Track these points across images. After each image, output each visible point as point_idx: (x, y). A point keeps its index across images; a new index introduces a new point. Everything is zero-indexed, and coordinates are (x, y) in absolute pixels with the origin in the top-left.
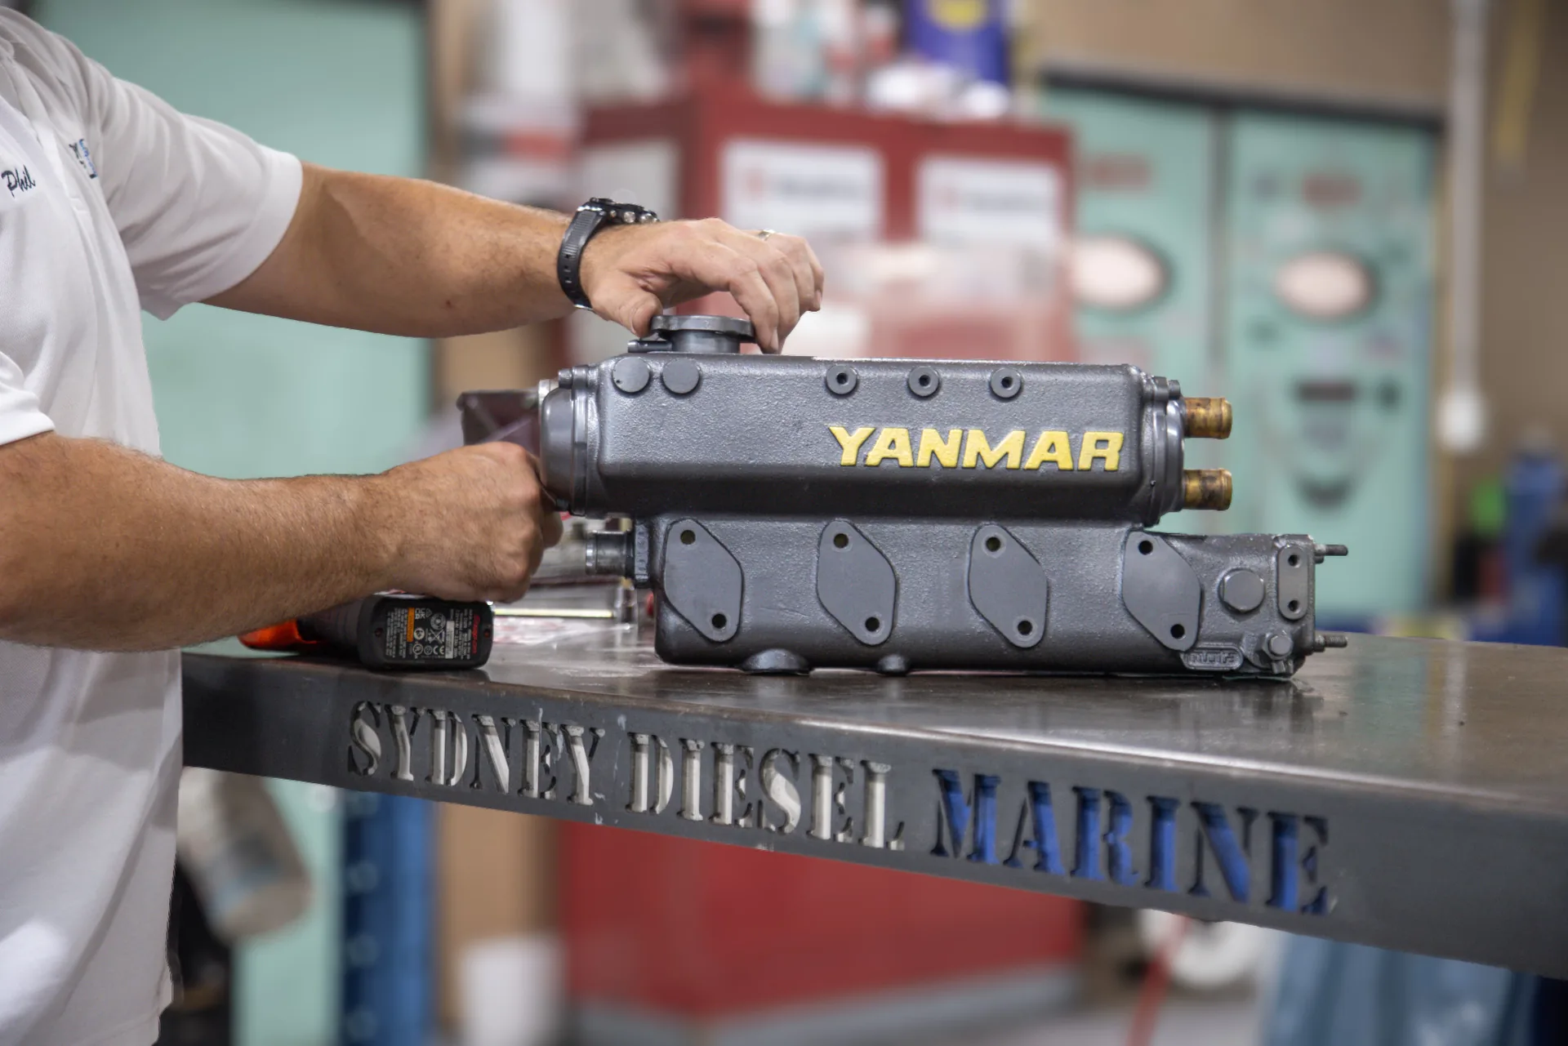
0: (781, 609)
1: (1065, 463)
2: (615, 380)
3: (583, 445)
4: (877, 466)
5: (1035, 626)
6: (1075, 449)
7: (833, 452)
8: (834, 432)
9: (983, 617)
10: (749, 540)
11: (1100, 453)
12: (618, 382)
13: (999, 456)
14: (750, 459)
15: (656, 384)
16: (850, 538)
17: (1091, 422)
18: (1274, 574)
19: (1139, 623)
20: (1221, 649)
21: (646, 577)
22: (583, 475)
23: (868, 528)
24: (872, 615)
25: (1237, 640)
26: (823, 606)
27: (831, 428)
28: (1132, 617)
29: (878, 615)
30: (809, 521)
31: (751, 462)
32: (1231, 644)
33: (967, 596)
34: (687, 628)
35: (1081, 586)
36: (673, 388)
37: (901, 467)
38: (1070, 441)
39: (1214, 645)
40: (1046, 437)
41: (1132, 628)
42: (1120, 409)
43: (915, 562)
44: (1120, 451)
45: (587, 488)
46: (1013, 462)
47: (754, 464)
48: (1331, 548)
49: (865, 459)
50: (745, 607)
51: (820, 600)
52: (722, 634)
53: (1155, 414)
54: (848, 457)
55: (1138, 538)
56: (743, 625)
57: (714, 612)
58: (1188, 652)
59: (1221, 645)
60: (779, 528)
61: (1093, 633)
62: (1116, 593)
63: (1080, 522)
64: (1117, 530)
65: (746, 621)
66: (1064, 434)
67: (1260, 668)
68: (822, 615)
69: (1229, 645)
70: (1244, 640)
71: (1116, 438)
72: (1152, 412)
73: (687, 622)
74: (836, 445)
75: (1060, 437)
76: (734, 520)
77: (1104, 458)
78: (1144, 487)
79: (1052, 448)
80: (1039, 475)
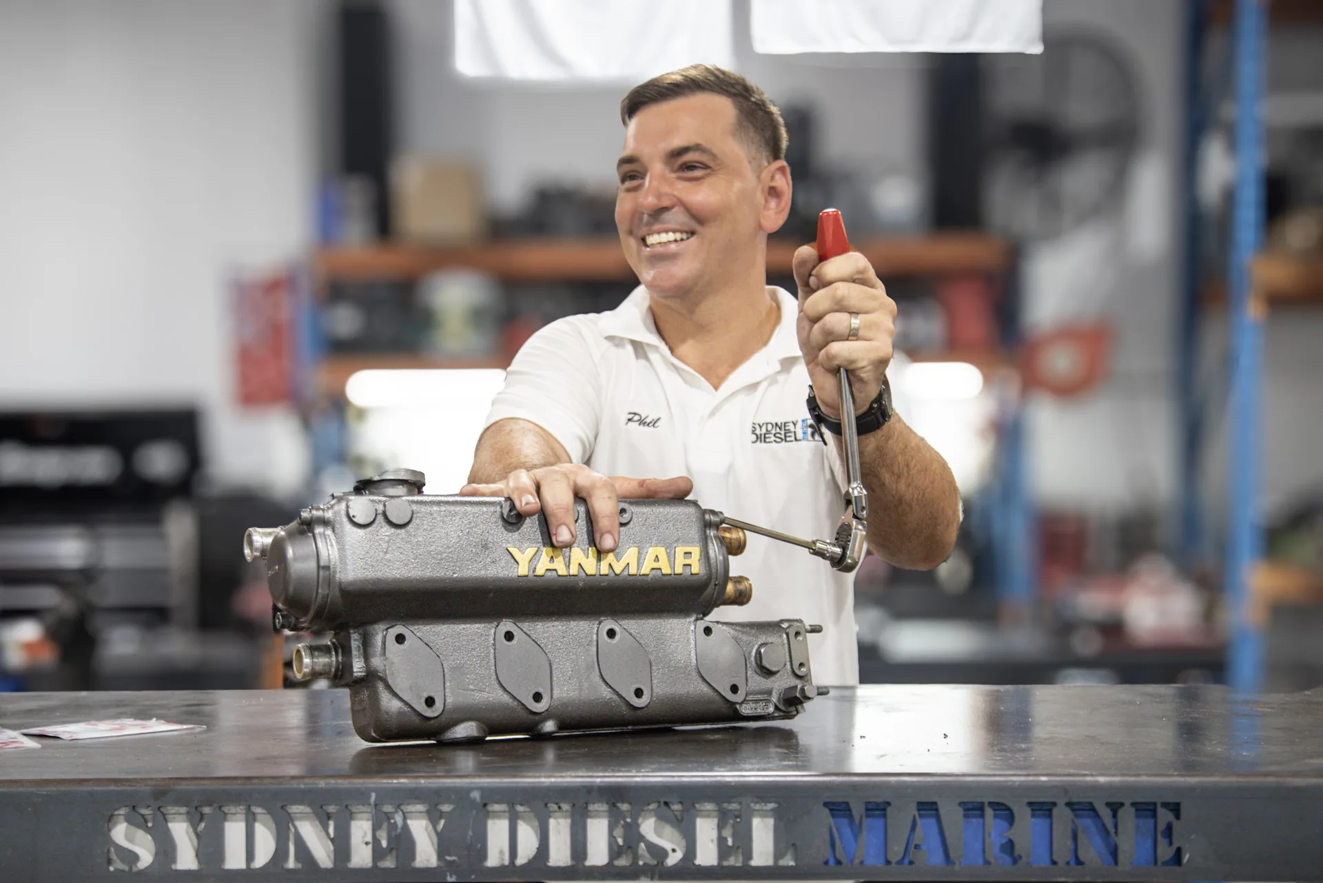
0: (472, 690)
1: (666, 570)
2: (351, 515)
3: (327, 568)
4: (543, 576)
5: (645, 692)
6: (672, 561)
7: (511, 567)
8: (511, 552)
9: (610, 687)
10: (444, 639)
11: (687, 562)
12: (353, 516)
13: (624, 565)
14: (454, 573)
15: (380, 518)
16: (515, 633)
17: (678, 540)
18: (786, 646)
19: (711, 685)
20: (761, 700)
21: (363, 674)
22: (327, 592)
23: (526, 626)
24: (536, 690)
25: (769, 693)
26: (502, 686)
27: (509, 548)
28: (704, 680)
29: (541, 690)
30: (485, 622)
31: (455, 575)
32: (766, 696)
33: (599, 674)
34: (406, 709)
35: (670, 661)
36: (394, 521)
37: (559, 576)
38: (667, 553)
39: (756, 697)
40: (651, 552)
41: (705, 689)
42: (694, 531)
43: (560, 649)
44: (699, 560)
45: (328, 603)
46: (633, 570)
47: (457, 577)
48: (813, 627)
49: (534, 571)
50: (447, 690)
51: (499, 682)
52: (433, 712)
53: (712, 534)
54: (523, 570)
55: (702, 625)
56: (446, 704)
57: (426, 695)
58: (741, 704)
59: (760, 697)
60: (464, 628)
61: (681, 694)
62: (692, 664)
63: (665, 615)
64: (688, 620)
65: (449, 700)
66: (663, 549)
67: (784, 712)
68: (501, 692)
69: (765, 696)
70: (774, 693)
71: (696, 551)
72: (710, 533)
73: (406, 703)
74: (513, 561)
75: (661, 551)
76: (431, 624)
77: (690, 565)
78: (711, 586)
79: (657, 559)
80: (649, 579)
